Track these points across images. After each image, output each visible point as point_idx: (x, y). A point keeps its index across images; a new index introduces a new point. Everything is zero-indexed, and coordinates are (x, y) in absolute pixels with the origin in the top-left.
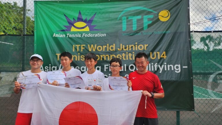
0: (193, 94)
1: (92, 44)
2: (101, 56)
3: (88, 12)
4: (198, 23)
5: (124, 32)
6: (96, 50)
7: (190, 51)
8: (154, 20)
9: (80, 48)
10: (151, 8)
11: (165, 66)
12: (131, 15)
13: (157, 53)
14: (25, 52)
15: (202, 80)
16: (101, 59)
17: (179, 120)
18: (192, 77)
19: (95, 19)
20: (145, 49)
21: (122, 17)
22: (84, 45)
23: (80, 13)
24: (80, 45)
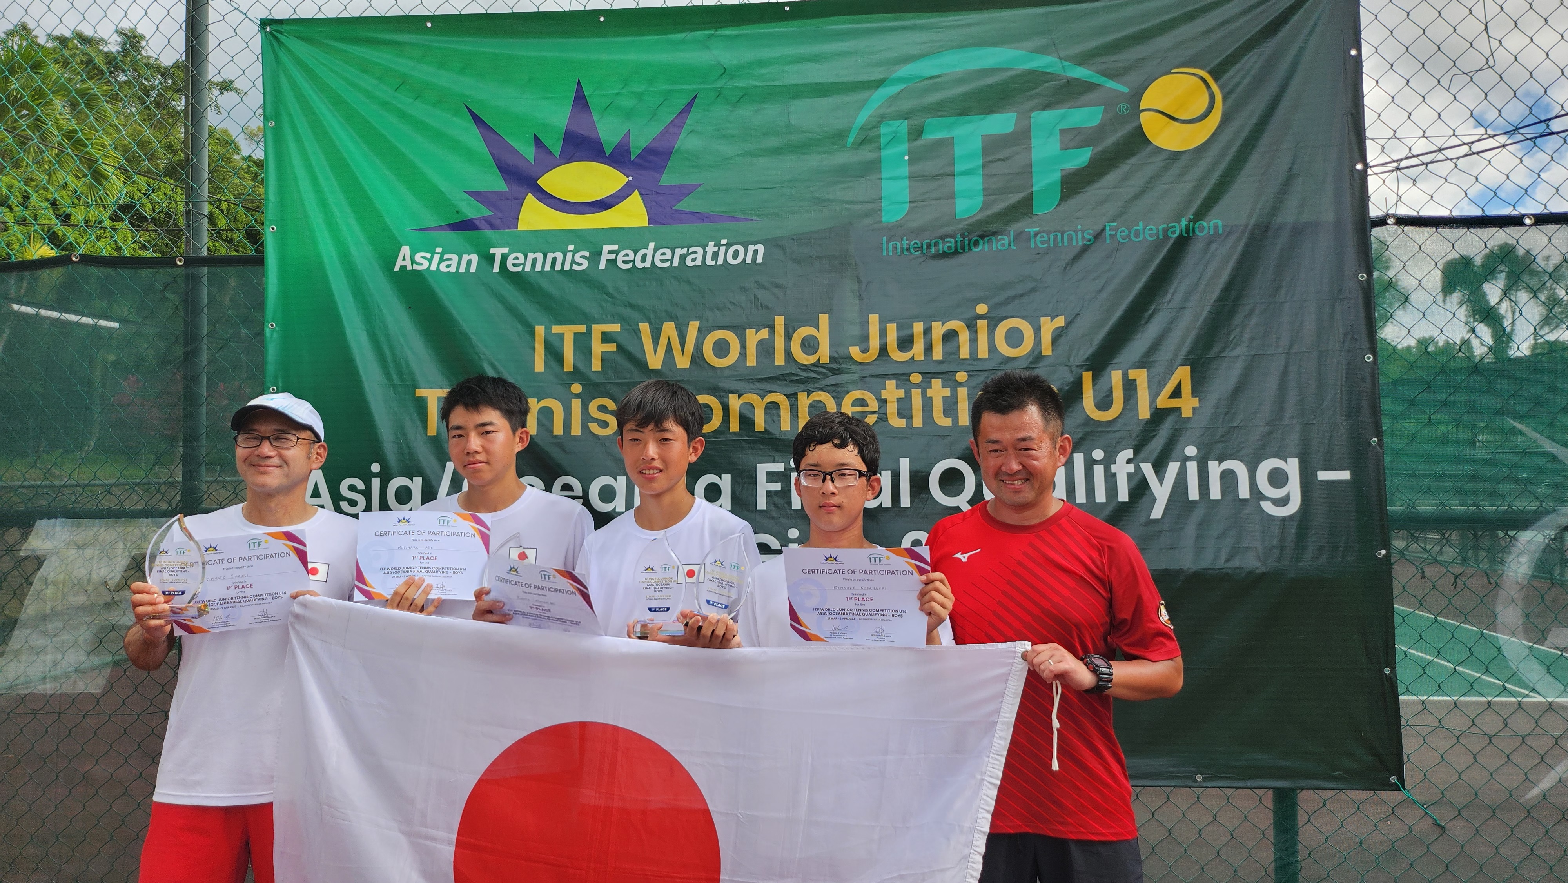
0: (1393, 669)
1: (671, 318)
2: (735, 403)
3: (640, 96)
4: (1426, 159)
5: (894, 231)
6: (698, 358)
7: (1369, 358)
8: (1110, 141)
9: (583, 344)
10: (1081, 60)
11: (1192, 468)
12: (939, 109)
13: (1132, 374)
14: (204, 377)
15: (1457, 571)
16: (734, 426)
17: (1294, 852)
18: (1387, 545)
19: (686, 142)
20: (1047, 349)
21: (877, 125)
22: (615, 328)
23: (580, 101)
24: (582, 328)
